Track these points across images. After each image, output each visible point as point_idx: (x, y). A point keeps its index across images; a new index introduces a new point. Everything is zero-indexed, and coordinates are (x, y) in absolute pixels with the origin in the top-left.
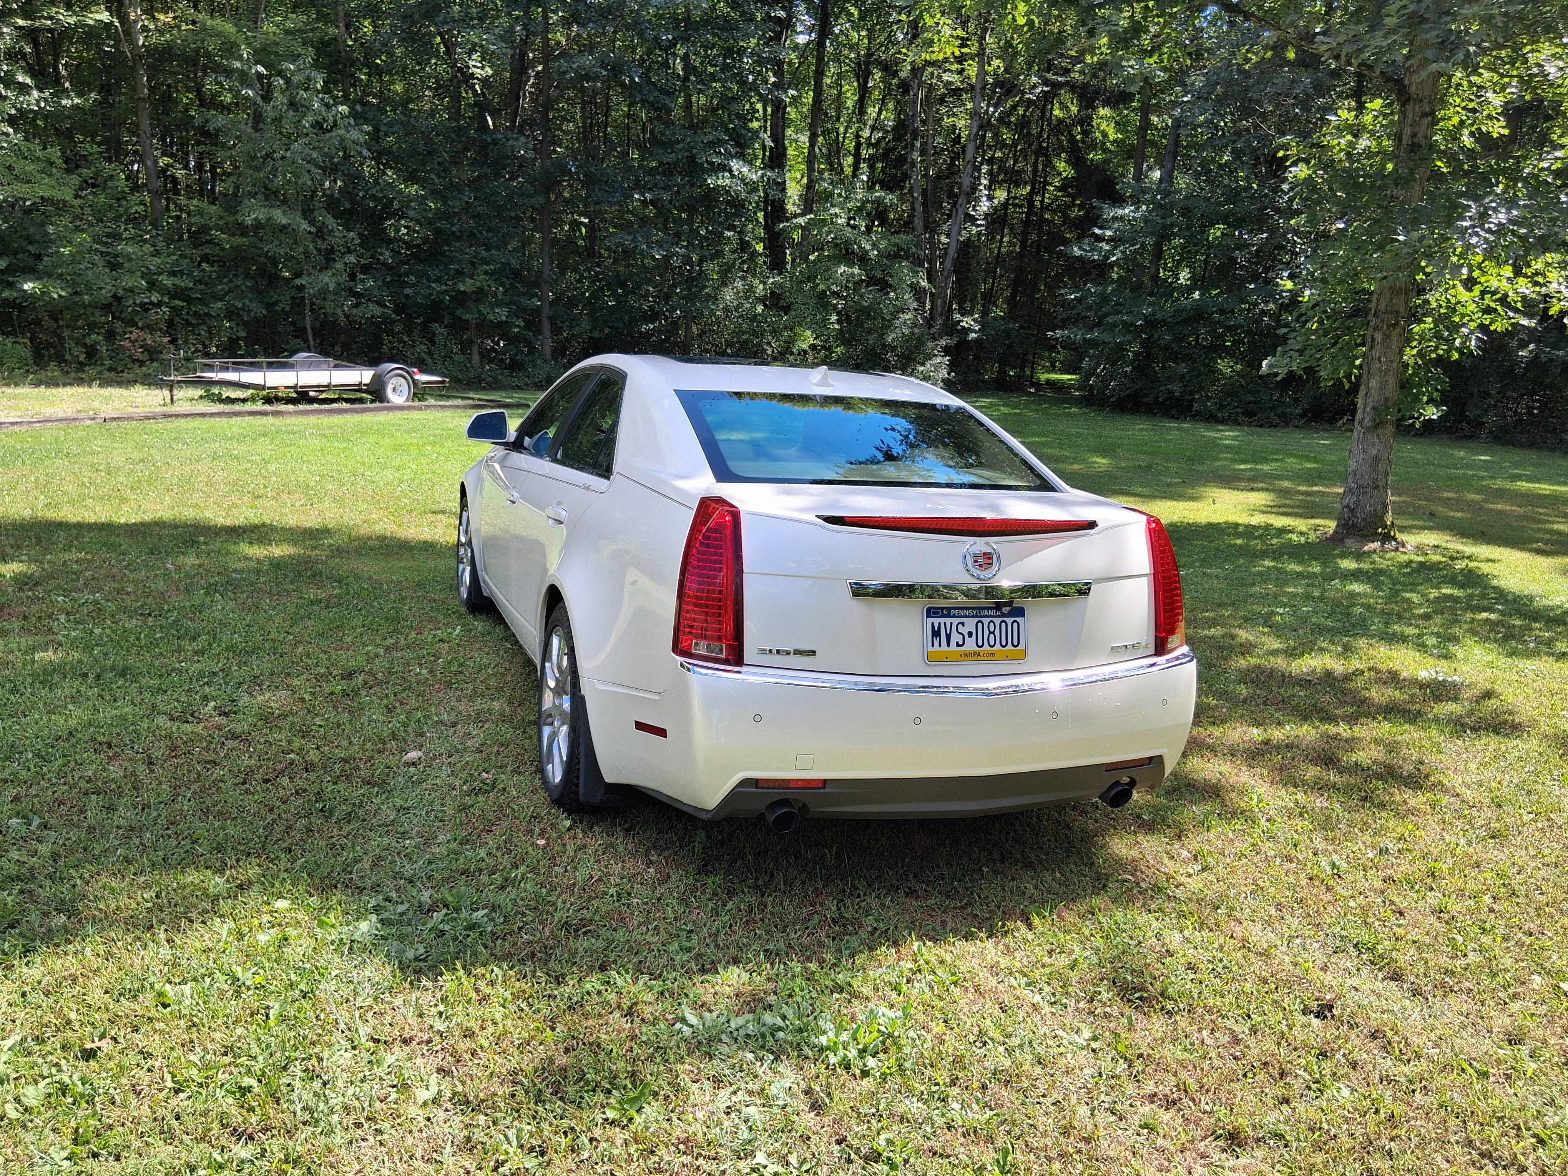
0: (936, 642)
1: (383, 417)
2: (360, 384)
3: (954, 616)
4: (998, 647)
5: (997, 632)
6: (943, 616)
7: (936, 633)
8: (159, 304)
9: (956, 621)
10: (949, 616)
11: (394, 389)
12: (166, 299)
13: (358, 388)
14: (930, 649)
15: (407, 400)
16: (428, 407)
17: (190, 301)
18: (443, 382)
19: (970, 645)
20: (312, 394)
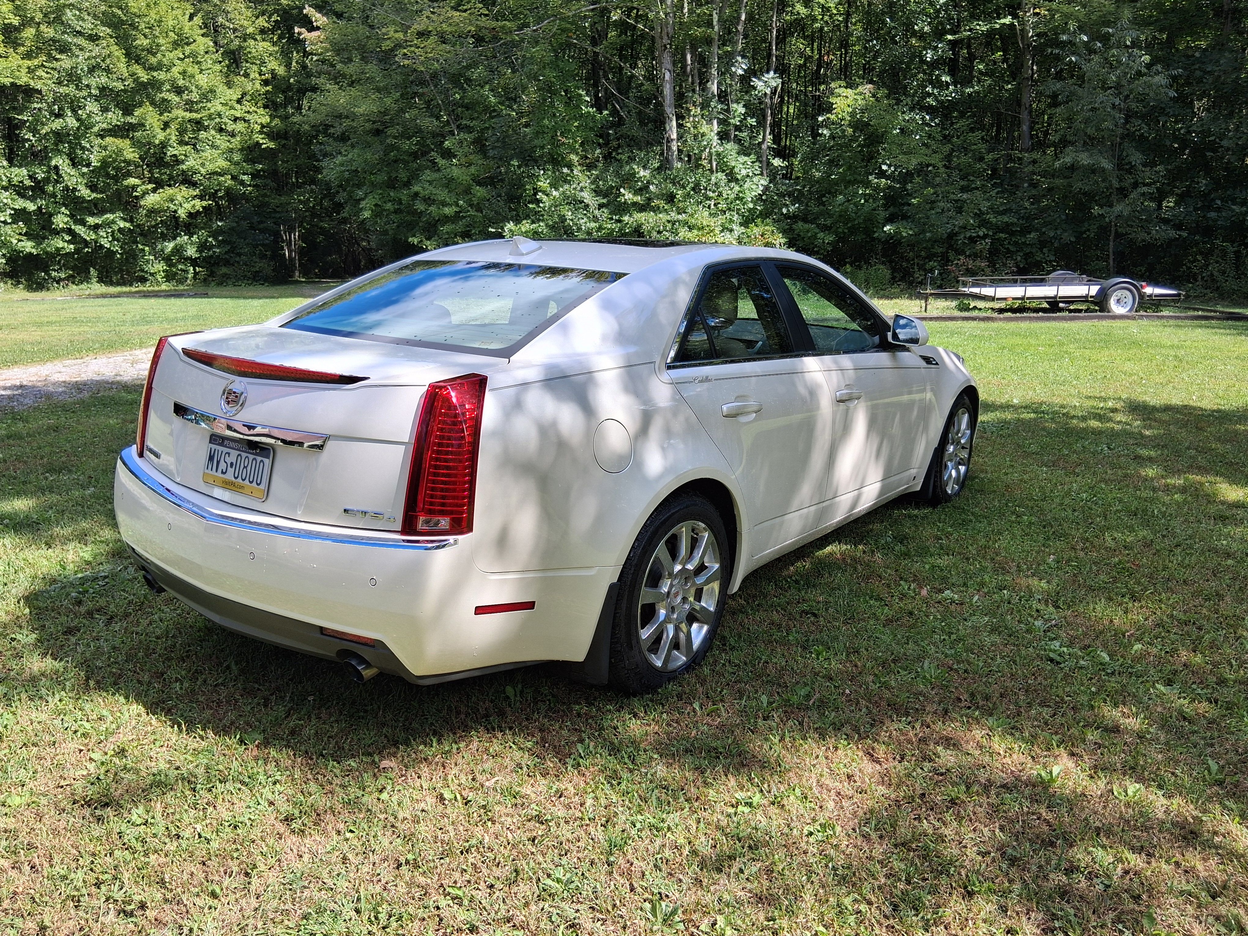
0: (210, 467)
1: (1103, 325)
2: (1087, 296)
3: (226, 446)
4: (247, 482)
5: (249, 468)
6: (219, 444)
7: (211, 458)
8: (985, 236)
9: (226, 450)
10: (221, 444)
11: (1118, 301)
12: (991, 233)
13: (1084, 299)
14: (206, 471)
15: (1130, 310)
16: (1163, 317)
17: (1012, 234)
18: (1179, 295)
19: (230, 476)
20: (1061, 305)
